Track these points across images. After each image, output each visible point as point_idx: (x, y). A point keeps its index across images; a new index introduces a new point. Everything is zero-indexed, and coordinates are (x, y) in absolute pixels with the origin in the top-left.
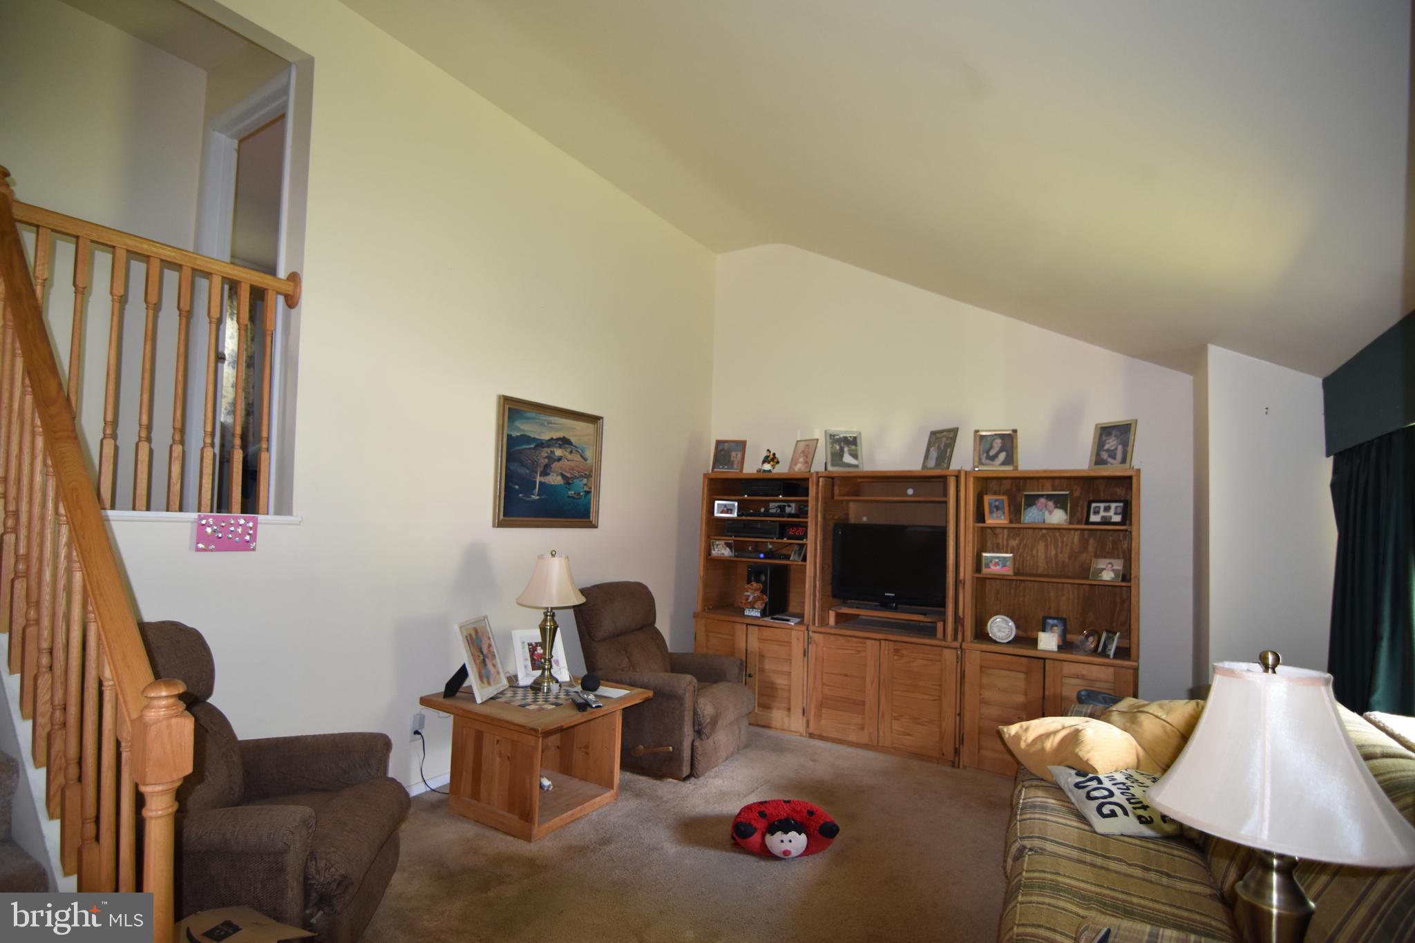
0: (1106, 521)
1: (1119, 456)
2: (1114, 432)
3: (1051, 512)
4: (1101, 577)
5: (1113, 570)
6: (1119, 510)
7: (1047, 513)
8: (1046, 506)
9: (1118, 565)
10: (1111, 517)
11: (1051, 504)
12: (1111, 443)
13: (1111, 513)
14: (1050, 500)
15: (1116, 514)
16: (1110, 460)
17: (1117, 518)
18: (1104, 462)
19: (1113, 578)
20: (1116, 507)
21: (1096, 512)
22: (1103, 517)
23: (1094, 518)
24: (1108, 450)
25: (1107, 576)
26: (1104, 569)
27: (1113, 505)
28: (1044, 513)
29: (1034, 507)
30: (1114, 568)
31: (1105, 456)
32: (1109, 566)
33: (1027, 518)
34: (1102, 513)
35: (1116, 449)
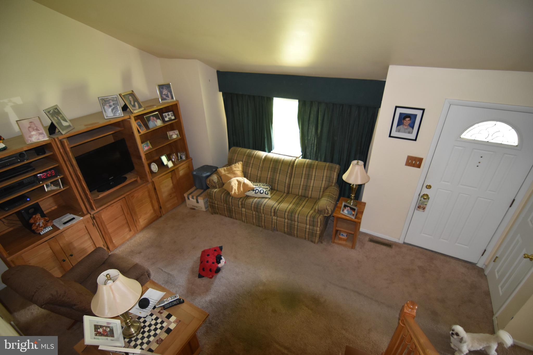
0: (170, 120)
1: (170, 96)
2: (164, 87)
3: (156, 122)
4: (173, 137)
5: (176, 134)
6: (172, 114)
7: (155, 122)
8: (154, 119)
9: (177, 132)
10: (171, 118)
11: (155, 118)
12: (165, 92)
13: (170, 116)
14: (154, 117)
15: (172, 116)
16: (167, 98)
17: (173, 118)
18: (165, 99)
19: (177, 137)
20: (171, 114)
21: (166, 117)
22: (169, 118)
23: (167, 119)
24: (165, 94)
25: (175, 137)
26: (172, 135)
27: (170, 113)
28: (154, 123)
29: (150, 121)
30: (176, 133)
31: (165, 97)
32: (174, 133)
33: (151, 126)
34: (168, 117)
35: (168, 94)
